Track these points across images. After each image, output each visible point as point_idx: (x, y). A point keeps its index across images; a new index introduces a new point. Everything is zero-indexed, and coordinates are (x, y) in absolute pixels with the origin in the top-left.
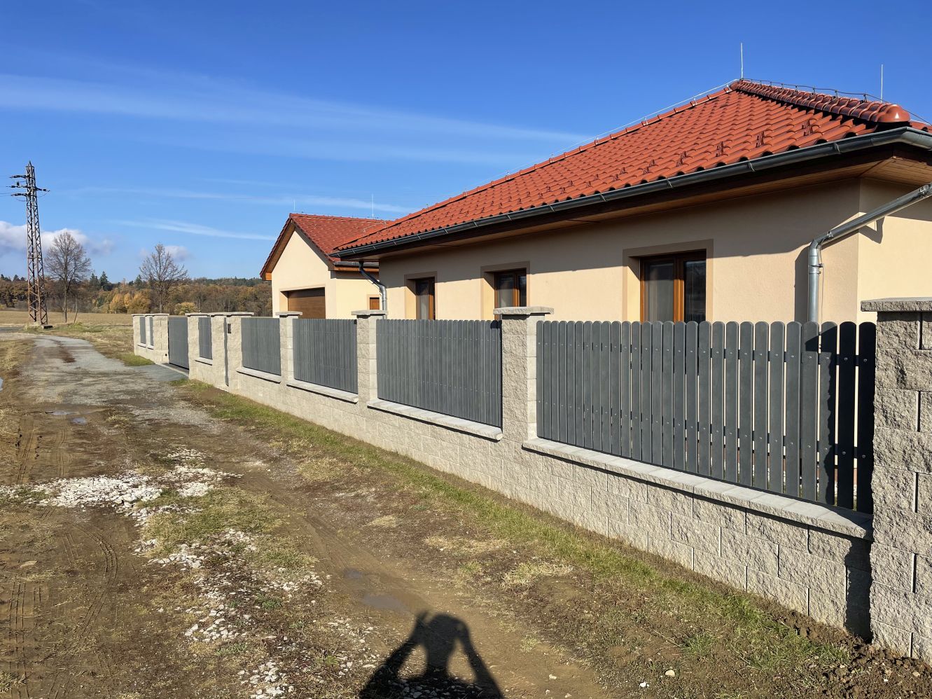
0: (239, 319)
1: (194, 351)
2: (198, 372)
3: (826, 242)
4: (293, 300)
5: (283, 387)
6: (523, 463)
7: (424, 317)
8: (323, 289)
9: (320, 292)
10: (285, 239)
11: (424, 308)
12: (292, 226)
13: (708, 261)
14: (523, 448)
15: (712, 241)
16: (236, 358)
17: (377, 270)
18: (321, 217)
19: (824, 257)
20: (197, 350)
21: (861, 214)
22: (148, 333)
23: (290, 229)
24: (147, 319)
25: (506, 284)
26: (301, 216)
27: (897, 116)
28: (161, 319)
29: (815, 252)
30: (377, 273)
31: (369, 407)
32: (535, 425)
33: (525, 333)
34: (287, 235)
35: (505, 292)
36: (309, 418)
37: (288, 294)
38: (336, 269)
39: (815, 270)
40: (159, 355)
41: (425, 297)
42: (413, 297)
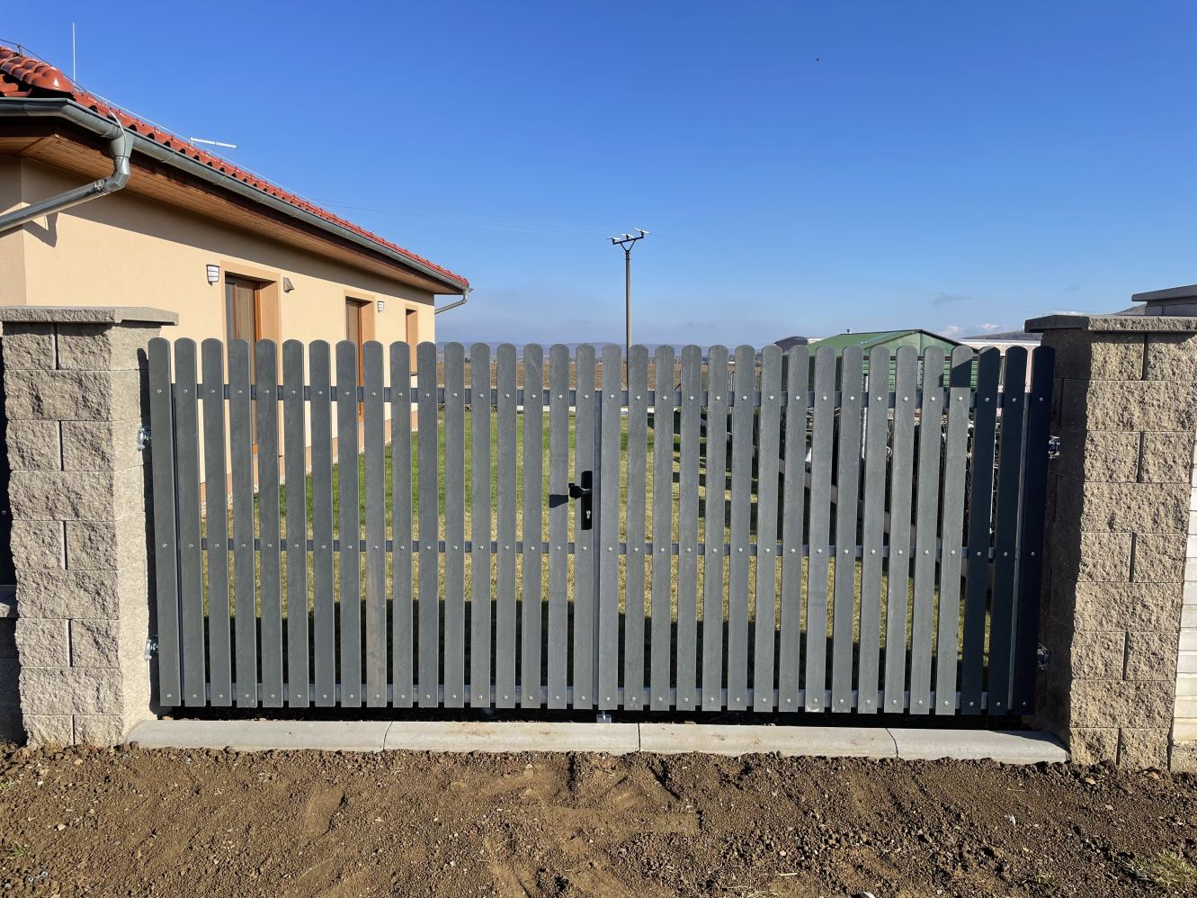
21: (24, 205)
27: (56, 83)
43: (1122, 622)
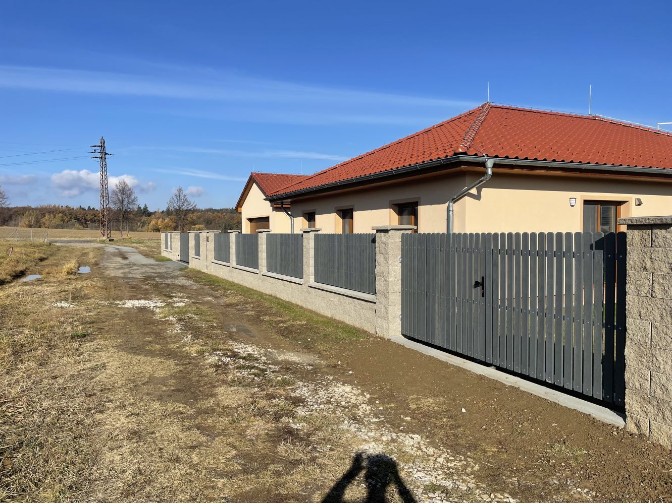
0: (213, 234)
1: (192, 253)
2: (194, 264)
3: (455, 201)
4: (253, 224)
5: (230, 268)
6: (309, 293)
8: (268, 218)
9: (266, 219)
10: (249, 187)
13: (419, 207)
14: (309, 286)
15: (420, 198)
16: (212, 255)
17: (289, 206)
18: (269, 175)
20: (194, 252)
21: (466, 188)
22: (169, 243)
23: (252, 182)
25: (346, 216)
26: (257, 174)
27: (460, 150)
28: (176, 235)
29: (451, 204)
30: (289, 208)
31: (263, 275)
32: (313, 277)
33: (308, 239)
34: (250, 185)
35: (346, 220)
37: (251, 220)
38: (275, 206)
39: (451, 212)
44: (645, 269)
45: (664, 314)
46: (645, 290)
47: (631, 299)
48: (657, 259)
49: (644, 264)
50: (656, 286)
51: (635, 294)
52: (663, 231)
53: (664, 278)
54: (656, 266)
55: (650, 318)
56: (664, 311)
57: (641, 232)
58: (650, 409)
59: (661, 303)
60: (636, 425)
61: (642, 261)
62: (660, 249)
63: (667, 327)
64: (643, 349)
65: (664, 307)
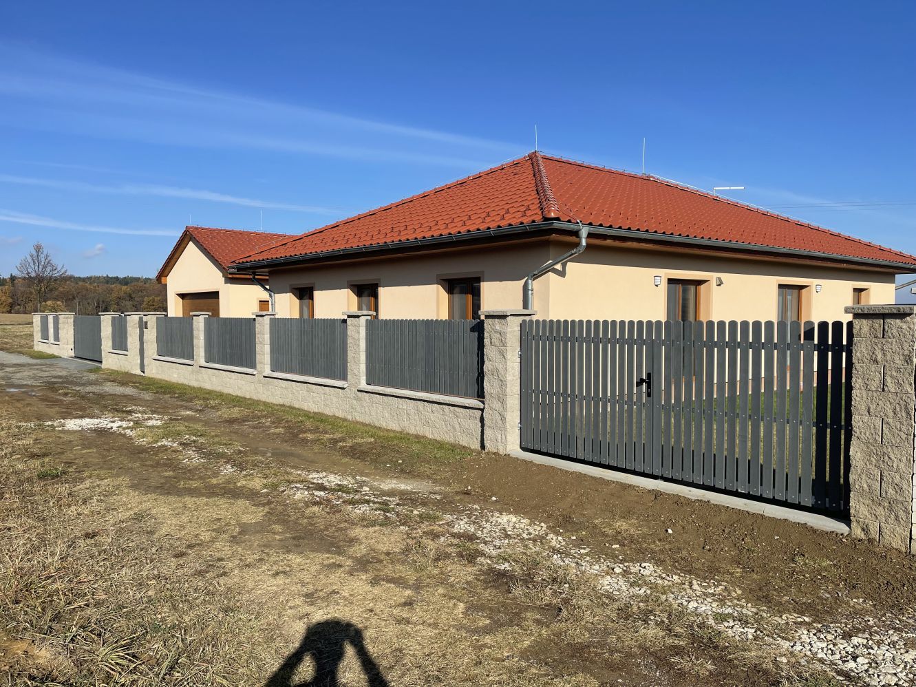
0: (154, 318)
1: (107, 344)
2: (111, 361)
3: (535, 277)
4: (187, 301)
5: (195, 368)
6: (358, 399)
7: (306, 316)
8: (217, 293)
9: (215, 295)
10: (181, 248)
11: (305, 309)
12: (188, 236)
13: (482, 283)
14: (358, 391)
15: (483, 272)
16: (151, 349)
17: (267, 277)
18: (214, 230)
19: (535, 285)
20: (110, 344)
21: (550, 261)
22: (51, 331)
23: (186, 240)
24: (51, 319)
25: (366, 293)
26: (196, 229)
27: (552, 214)
28: (67, 318)
29: (530, 281)
30: (267, 280)
31: (264, 377)
32: (365, 377)
33: (358, 326)
34: (183, 245)
35: (365, 299)
36: (218, 389)
37: (183, 296)
38: (230, 276)
39: (530, 292)
40: (65, 349)
41: (306, 301)
42: (297, 301)
43: (878, 465)
44: (876, 361)
45: (898, 409)
46: (875, 383)
47: (858, 394)
48: (890, 350)
49: (874, 356)
50: (888, 379)
51: (863, 388)
52: (898, 321)
53: (898, 370)
54: (889, 357)
55: (881, 413)
56: (897, 406)
57: (870, 321)
58: (880, 511)
59: (895, 397)
60: (863, 529)
61: (871, 354)
62: (894, 340)
63: (901, 423)
64: (872, 448)
65: (897, 401)
